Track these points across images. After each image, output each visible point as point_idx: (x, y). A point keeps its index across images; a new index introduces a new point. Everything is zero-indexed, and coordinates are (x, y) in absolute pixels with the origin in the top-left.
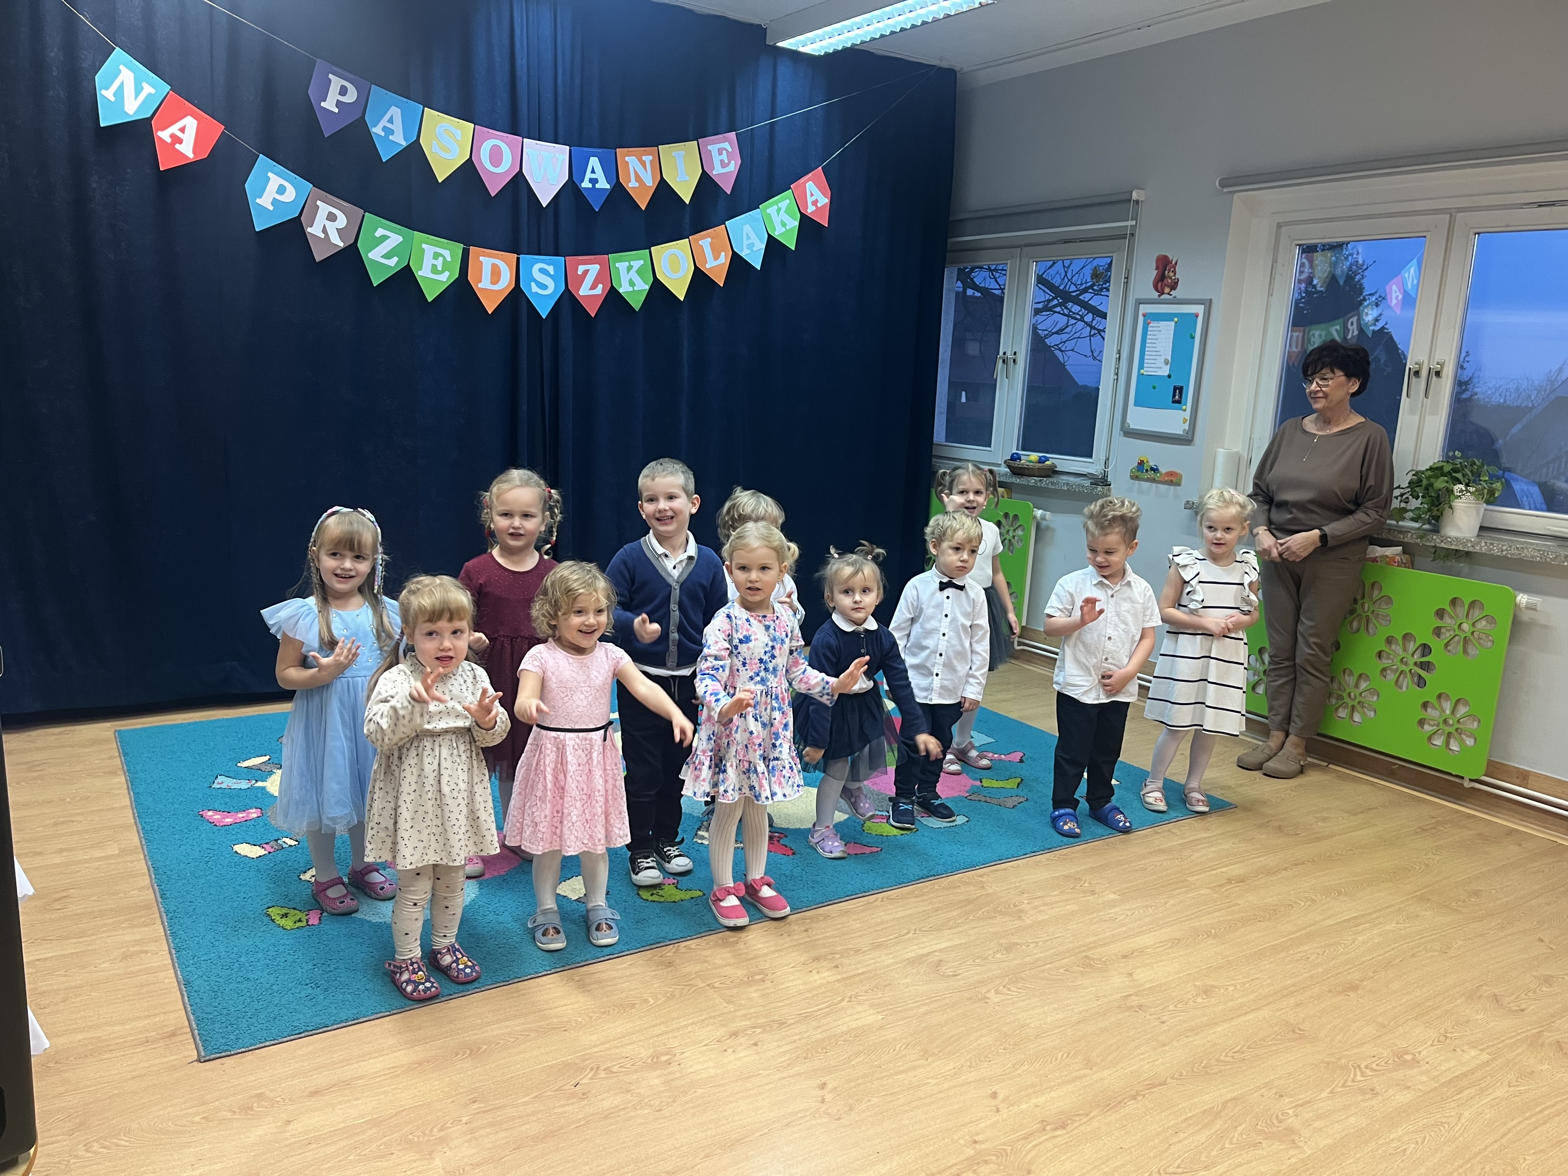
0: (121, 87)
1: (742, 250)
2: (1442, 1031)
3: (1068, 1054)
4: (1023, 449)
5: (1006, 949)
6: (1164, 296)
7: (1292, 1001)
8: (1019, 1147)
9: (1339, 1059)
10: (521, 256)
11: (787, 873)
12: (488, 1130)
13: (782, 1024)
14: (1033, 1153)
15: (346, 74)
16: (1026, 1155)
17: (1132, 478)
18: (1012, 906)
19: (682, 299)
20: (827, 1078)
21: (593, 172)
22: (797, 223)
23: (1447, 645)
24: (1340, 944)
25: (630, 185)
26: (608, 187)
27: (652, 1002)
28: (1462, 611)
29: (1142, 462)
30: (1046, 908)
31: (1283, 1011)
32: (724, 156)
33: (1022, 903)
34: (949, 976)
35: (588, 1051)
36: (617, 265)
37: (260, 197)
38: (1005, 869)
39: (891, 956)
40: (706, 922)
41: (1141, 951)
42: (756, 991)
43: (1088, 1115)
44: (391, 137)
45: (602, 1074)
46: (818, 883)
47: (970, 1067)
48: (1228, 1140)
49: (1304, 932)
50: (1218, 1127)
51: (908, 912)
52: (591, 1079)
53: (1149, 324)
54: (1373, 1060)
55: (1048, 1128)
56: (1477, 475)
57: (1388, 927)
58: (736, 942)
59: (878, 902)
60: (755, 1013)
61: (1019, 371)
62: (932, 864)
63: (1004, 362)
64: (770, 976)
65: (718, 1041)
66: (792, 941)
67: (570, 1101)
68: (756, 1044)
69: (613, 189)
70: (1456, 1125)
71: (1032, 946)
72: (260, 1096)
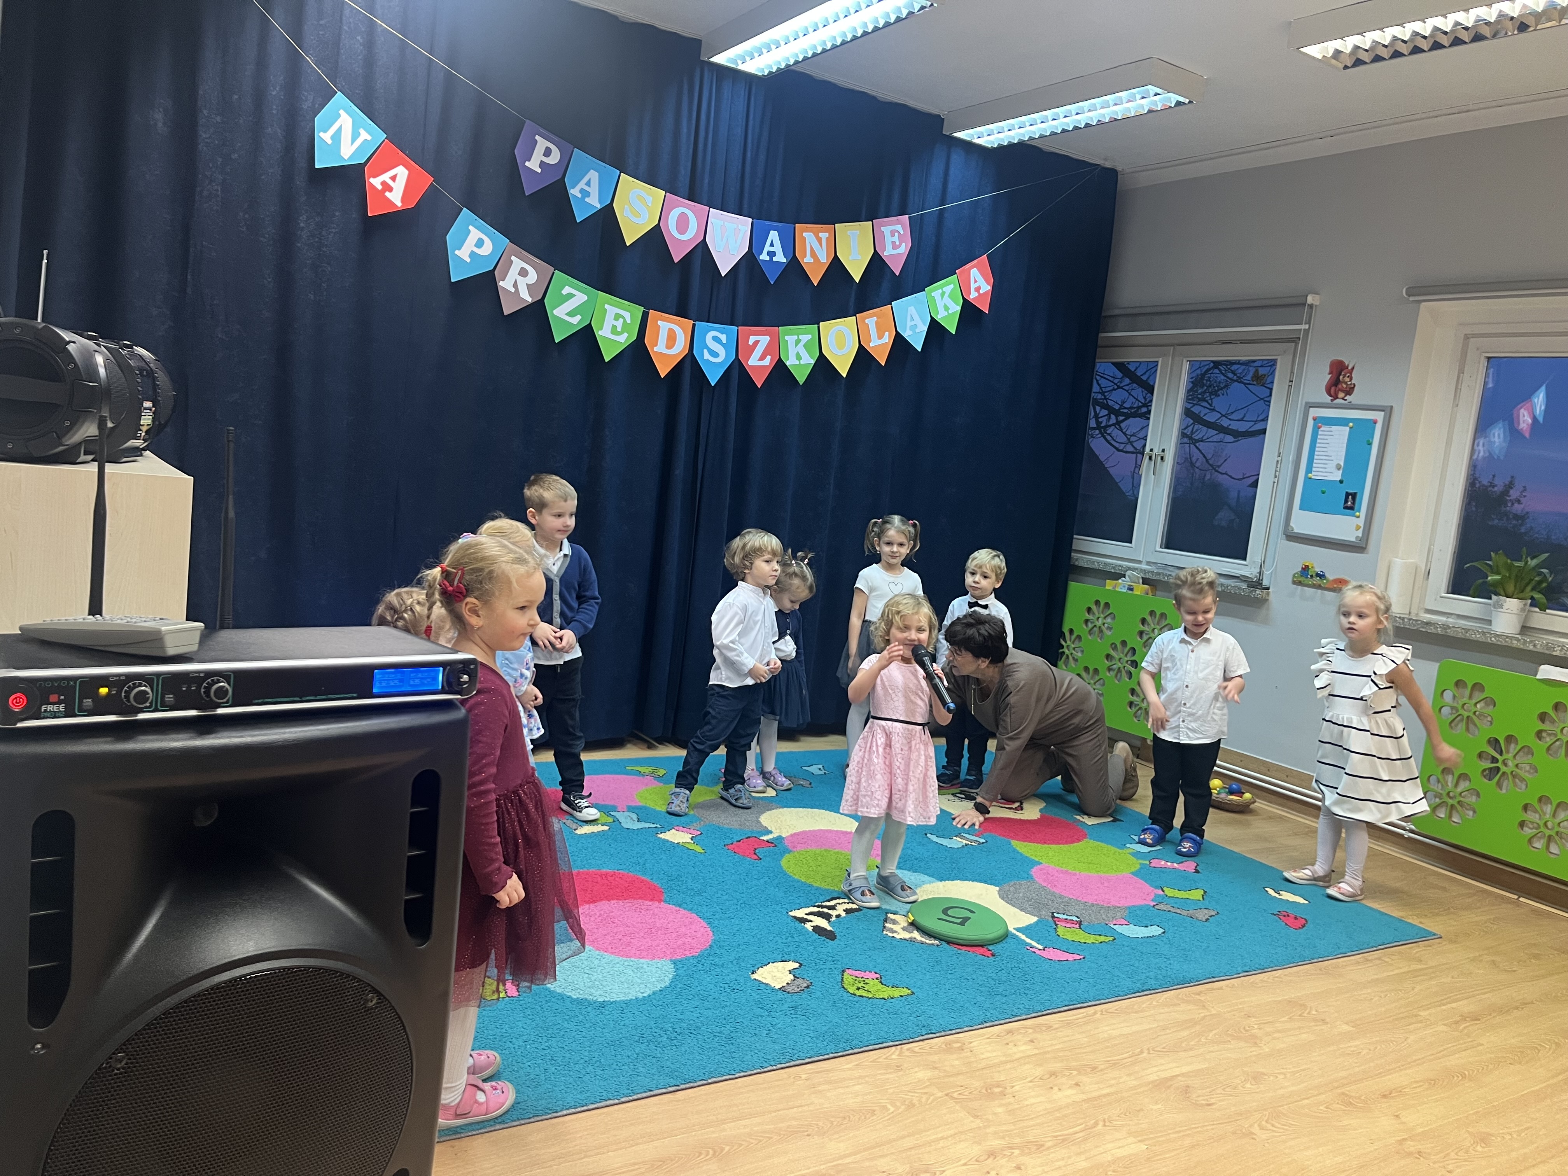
0: (339, 131)
1: (905, 331)
4: (1167, 548)
5: (1254, 1078)
6: (1337, 401)
10: (697, 323)
13: (1039, 1146)
15: (552, 137)
17: (1294, 583)
18: (1243, 1031)
19: (844, 375)
21: (772, 245)
22: (959, 308)
25: (806, 261)
26: (784, 260)
27: (892, 1109)
29: (1306, 567)
30: (1280, 1035)
32: (896, 239)
34: (1202, 1105)
35: (840, 1162)
36: (786, 338)
37: (459, 249)
38: (1221, 988)
39: (1132, 1078)
41: (1400, 1091)
42: (1000, 1106)
44: (587, 199)
46: (1029, 989)
51: (1135, 1028)
53: (1320, 427)
58: (962, 1049)
59: (1098, 1016)
60: (1007, 1131)
61: (1167, 469)
62: (1143, 976)
63: (1150, 458)
64: (1009, 1090)
65: (977, 1161)
66: (1022, 1051)
68: (1019, 1168)
69: (789, 263)
71: (1280, 1077)
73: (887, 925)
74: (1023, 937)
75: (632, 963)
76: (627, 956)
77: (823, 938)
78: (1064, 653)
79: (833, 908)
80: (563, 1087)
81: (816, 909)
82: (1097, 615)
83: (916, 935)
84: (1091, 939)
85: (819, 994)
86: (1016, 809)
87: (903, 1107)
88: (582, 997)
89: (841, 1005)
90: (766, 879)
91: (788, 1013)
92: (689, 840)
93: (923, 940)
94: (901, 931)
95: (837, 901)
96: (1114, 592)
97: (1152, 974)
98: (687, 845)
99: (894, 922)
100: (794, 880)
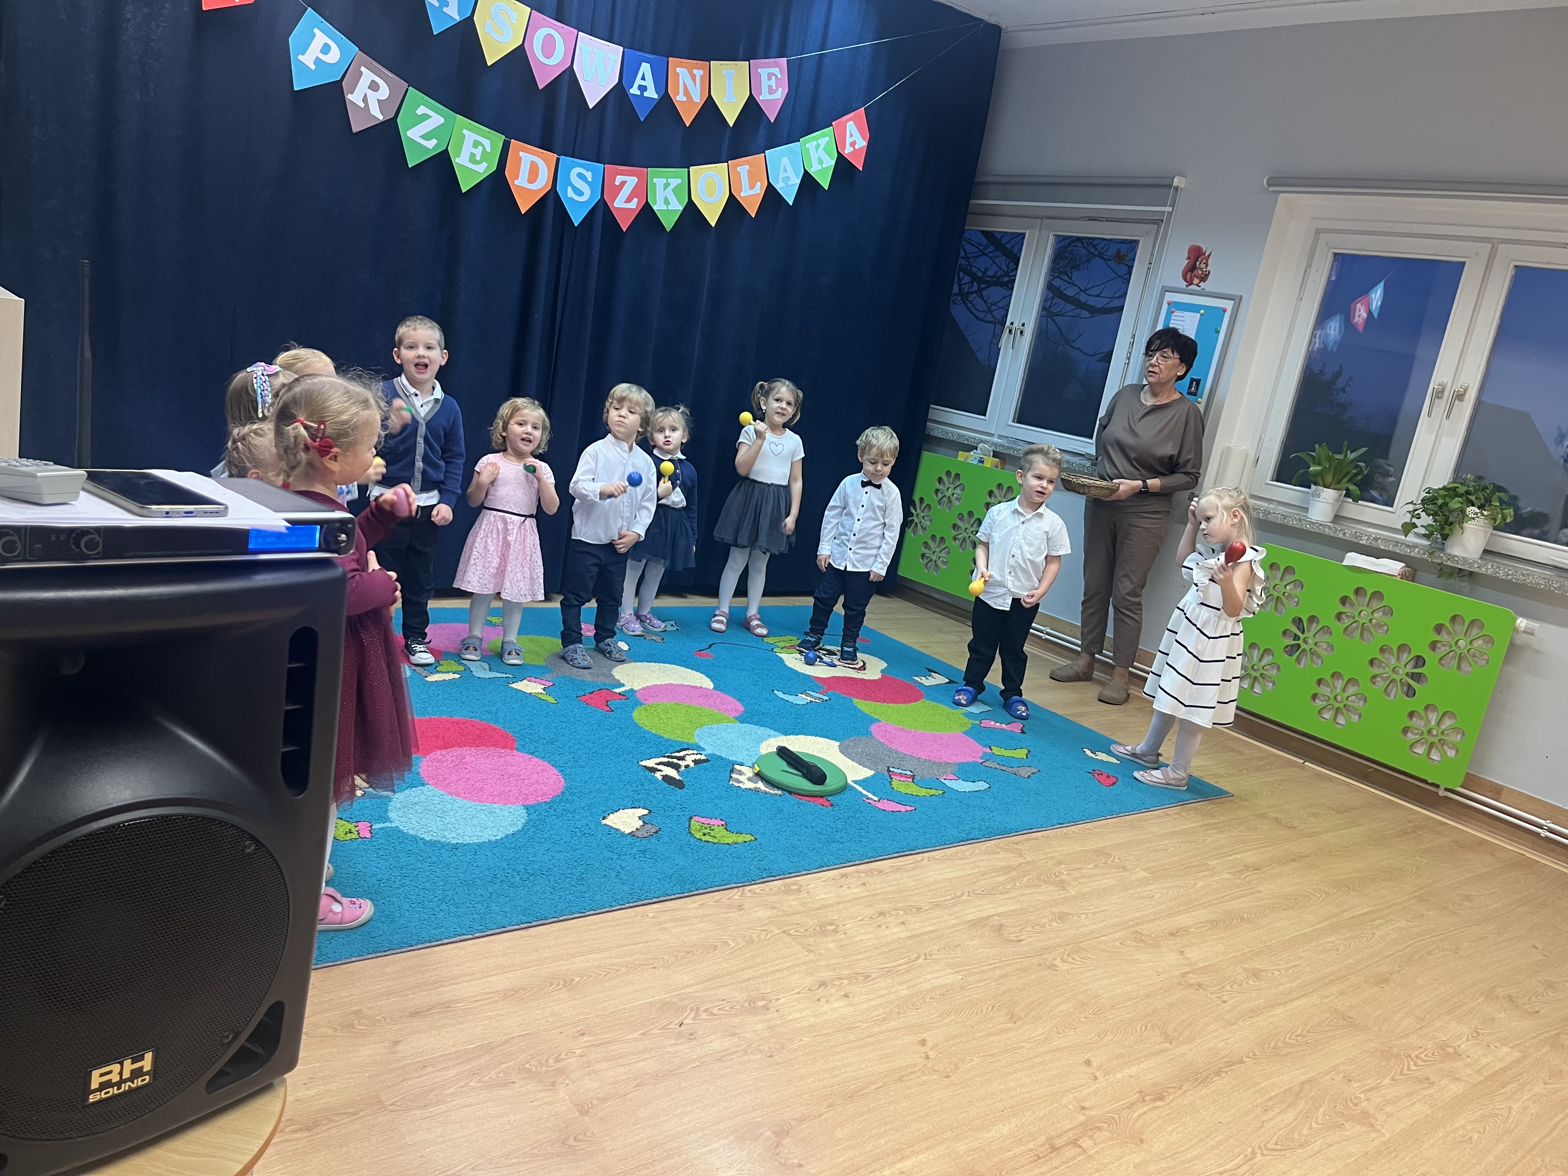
1: (777, 182)
2: (1473, 1027)
3: (1146, 1027)
4: (1019, 423)
5: (1060, 918)
6: (1192, 287)
7: (1335, 989)
8: (1125, 1116)
9: (1391, 1048)
10: (561, 157)
12: (606, 1064)
13: (866, 977)
14: (1140, 1122)
16: (1134, 1124)
18: (1053, 876)
19: (713, 225)
20: (925, 1035)
21: (643, 78)
22: (834, 163)
23: (1441, 659)
25: (678, 98)
26: (656, 96)
27: (733, 945)
28: (1461, 629)
30: (1086, 880)
32: (773, 82)
33: (1061, 873)
34: (1013, 941)
35: (683, 991)
37: (303, 54)
38: (1037, 839)
39: (953, 917)
41: (1186, 930)
42: (833, 941)
43: (1181, 1088)
44: (445, 9)
45: (704, 1016)
47: (1058, 1033)
48: (1314, 1120)
50: (1302, 1106)
51: (957, 874)
52: (694, 1019)
53: (1173, 313)
54: (1422, 1050)
55: (1147, 1098)
56: (1489, 499)
57: (1400, 924)
58: (799, 890)
59: (925, 862)
60: (837, 964)
61: (1025, 343)
62: (968, 827)
63: (1010, 331)
64: (841, 928)
65: (809, 990)
66: (853, 893)
67: (680, 1041)
68: (846, 996)
69: (660, 101)
70: (1508, 1117)
71: (1083, 917)
72: (358, 1013)
73: (734, 776)
74: (860, 789)
75: (484, 808)
76: (480, 801)
77: (673, 787)
78: (913, 520)
79: (682, 758)
80: (416, 923)
81: (666, 760)
82: (947, 485)
83: (761, 785)
84: (923, 792)
85: (667, 838)
86: (859, 669)
87: (743, 943)
88: (435, 839)
89: (688, 850)
90: (618, 730)
91: (637, 856)
92: (542, 691)
93: (767, 790)
94: (746, 781)
95: (687, 752)
96: (965, 464)
97: (976, 825)
98: (539, 696)
99: (740, 773)
100: (645, 732)
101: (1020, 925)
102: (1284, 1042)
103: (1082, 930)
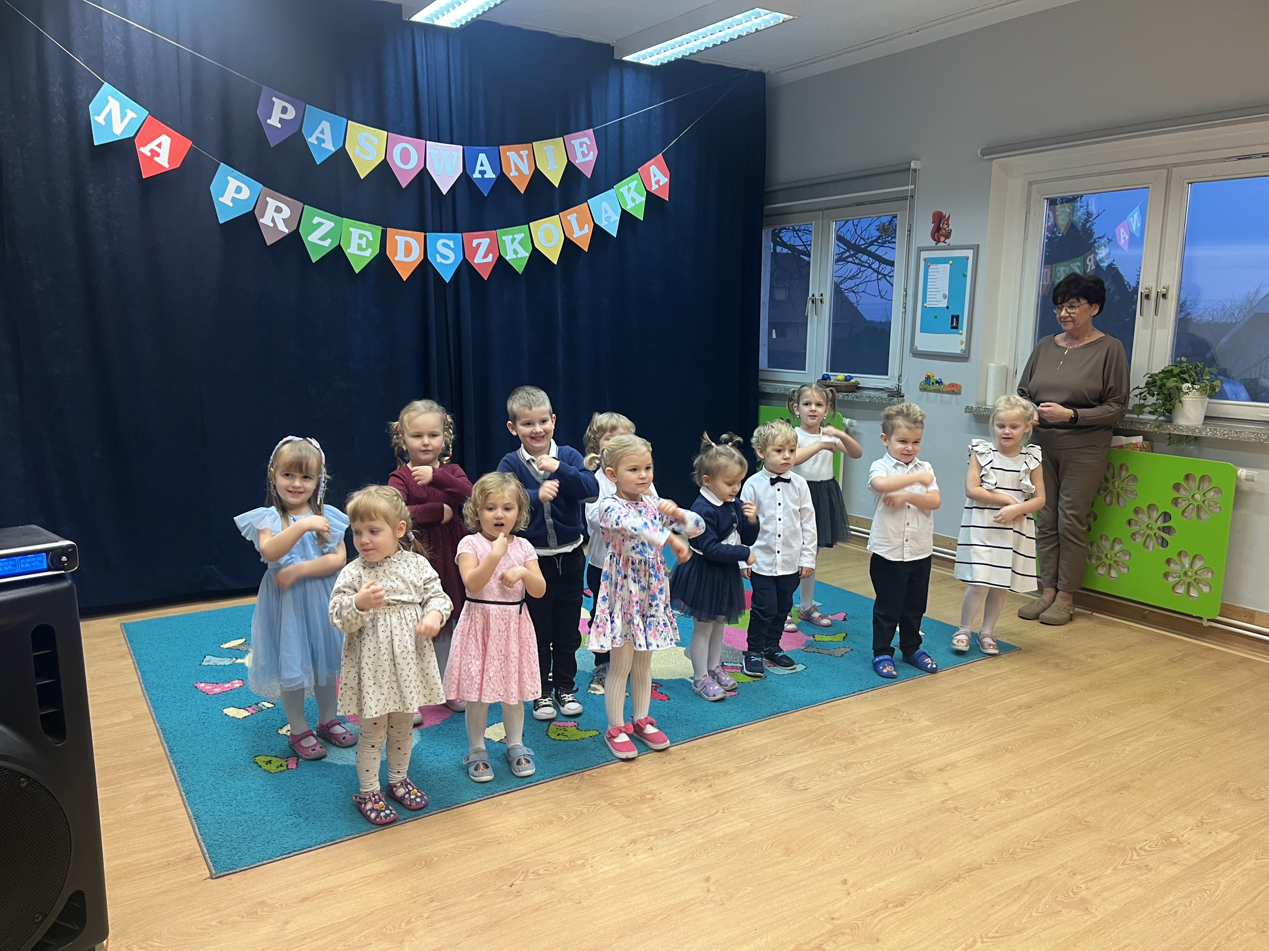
0: (110, 113)
1: (601, 222)
2: (1199, 818)
3: (902, 848)
4: (831, 371)
5: (845, 767)
6: (940, 244)
7: (1077, 800)
8: (868, 921)
9: (1119, 843)
10: (428, 234)
11: (665, 714)
12: (445, 923)
13: (670, 832)
14: (880, 926)
15: (287, 97)
16: (874, 928)
17: (921, 390)
18: (846, 734)
19: (556, 263)
20: (710, 873)
21: (482, 165)
22: (644, 199)
23: (1183, 512)
24: (1112, 754)
25: (511, 174)
26: (494, 176)
28: (1194, 485)
29: (929, 376)
30: (874, 734)
31: (1071, 808)
32: (585, 149)
33: (854, 730)
34: (801, 790)
35: (518, 859)
36: (503, 238)
37: (222, 196)
38: (839, 705)
39: (753, 776)
40: (603, 755)
41: (953, 765)
42: (649, 807)
43: (921, 895)
44: (323, 145)
45: (531, 877)
46: (690, 721)
47: (824, 860)
48: (1035, 910)
49: (1082, 745)
50: (1026, 899)
51: (765, 741)
52: (523, 880)
53: (929, 266)
54: (1146, 843)
55: (890, 906)
56: (1200, 375)
57: (1149, 739)
58: (629, 770)
60: (649, 824)
61: (826, 309)
62: (780, 702)
63: (813, 302)
64: (658, 796)
65: (621, 847)
66: (673, 767)
67: (509, 898)
68: (651, 849)
69: (498, 178)
70: (1216, 891)
71: (865, 764)
72: (262, 903)
89: (543, 748)
97: (788, 701)
101: (808, 777)
102: (1021, 848)
103: (862, 775)
